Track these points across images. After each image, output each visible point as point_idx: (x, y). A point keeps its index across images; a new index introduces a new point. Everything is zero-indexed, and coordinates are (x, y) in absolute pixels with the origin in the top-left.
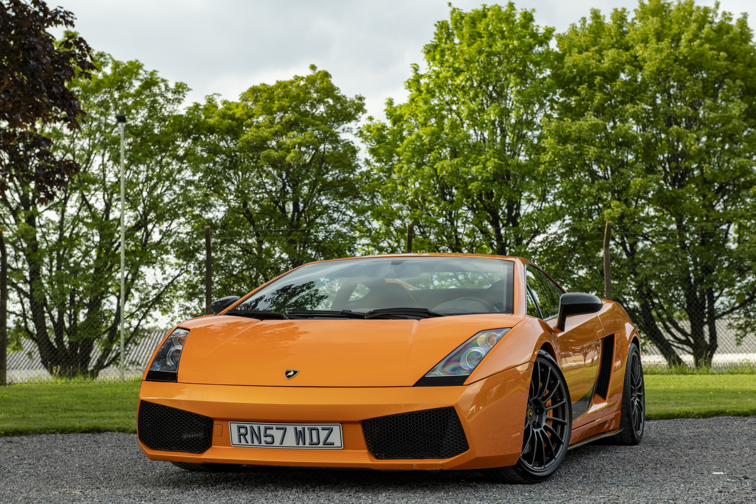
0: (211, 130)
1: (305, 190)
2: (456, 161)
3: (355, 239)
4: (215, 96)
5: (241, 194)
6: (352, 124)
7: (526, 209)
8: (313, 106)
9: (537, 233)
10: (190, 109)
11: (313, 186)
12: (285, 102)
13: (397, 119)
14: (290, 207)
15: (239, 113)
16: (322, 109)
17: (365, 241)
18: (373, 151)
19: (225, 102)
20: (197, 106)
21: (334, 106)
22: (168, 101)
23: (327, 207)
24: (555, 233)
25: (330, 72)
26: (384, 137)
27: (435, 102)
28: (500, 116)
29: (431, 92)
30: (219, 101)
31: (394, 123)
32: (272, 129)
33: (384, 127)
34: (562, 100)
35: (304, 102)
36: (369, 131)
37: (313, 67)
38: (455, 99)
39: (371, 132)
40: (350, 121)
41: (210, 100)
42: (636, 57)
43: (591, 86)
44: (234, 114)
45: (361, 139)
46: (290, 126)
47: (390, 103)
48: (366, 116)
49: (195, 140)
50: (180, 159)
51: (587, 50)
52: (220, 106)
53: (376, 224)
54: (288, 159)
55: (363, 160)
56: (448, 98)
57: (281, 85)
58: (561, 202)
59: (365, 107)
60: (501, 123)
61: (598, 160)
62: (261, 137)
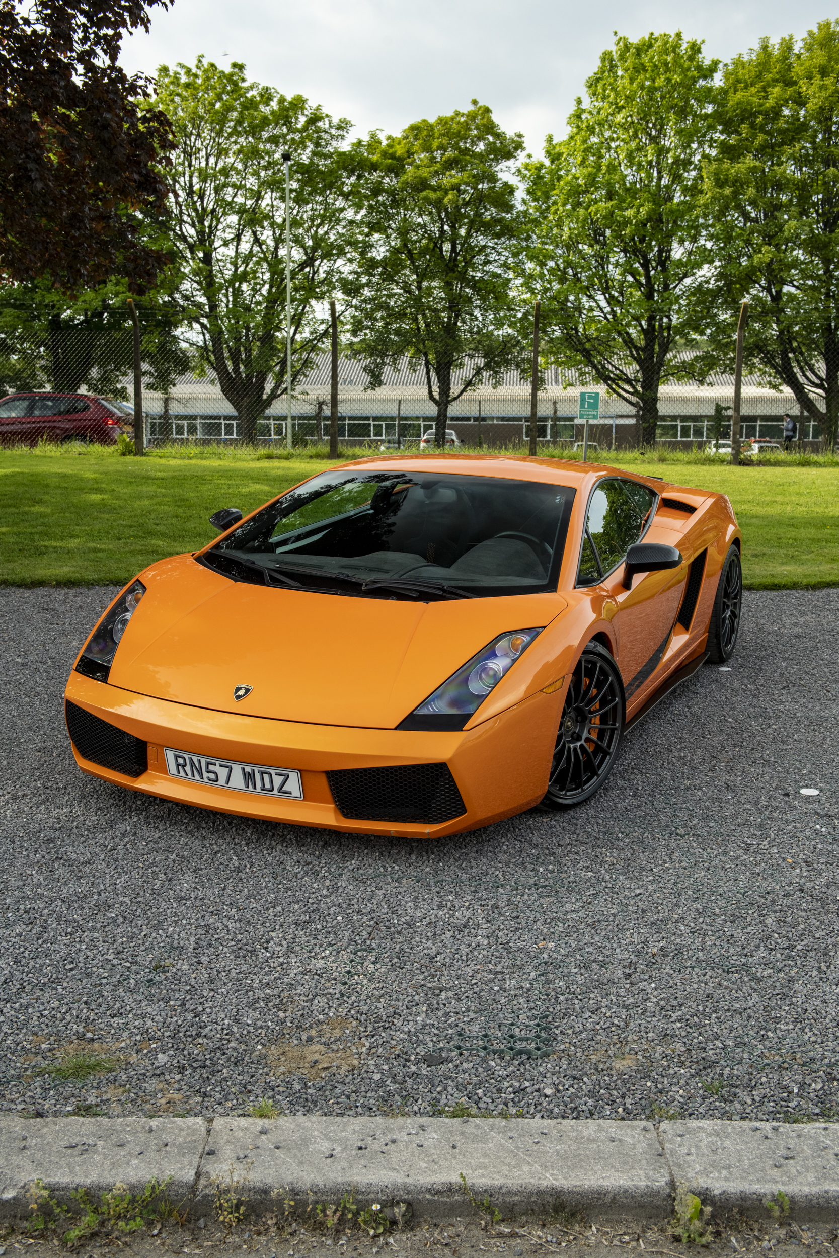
0: (374, 167)
1: (463, 232)
2: (611, 203)
3: (509, 280)
4: (378, 132)
5: (403, 233)
6: (510, 163)
7: (678, 252)
8: (473, 143)
9: (685, 276)
10: (353, 144)
11: (471, 224)
12: (445, 141)
13: (555, 157)
14: (447, 246)
15: (400, 151)
16: (481, 147)
17: (519, 281)
18: (529, 192)
19: (389, 138)
20: (359, 143)
21: (494, 143)
22: (332, 137)
23: (485, 247)
24: (704, 276)
25: (491, 108)
26: (541, 177)
27: (595, 140)
28: (658, 156)
29: (591, 130)
30: (382, 137)
31: (552, 162)
32: (432, 169)
33: (541, 166)
34: (722, 138)
35: (464, 138)
36: (526, 169)
37: (475, 102)
38: (615, 136)
39: (530, 170)
40: (508, 159)
41: (373, 136)
42: (800, 93)
43: (753, 126)
44: (395, 152)
45: (519, 178)
46: (450, 164)
47: (550, 139)
48: (525, 153)
49: (359, 177)
50: (346, 196)
51: (752, 85)
52: (385, 143)
53: (530, 266)
54: (446, 201)
55: (520, 200)
56: (607, 134)
57: (442, 121)
58: (712, 243)
59: (524, 145)
60: (658, 163)
61: (753, 203)
62: (421, 178)
